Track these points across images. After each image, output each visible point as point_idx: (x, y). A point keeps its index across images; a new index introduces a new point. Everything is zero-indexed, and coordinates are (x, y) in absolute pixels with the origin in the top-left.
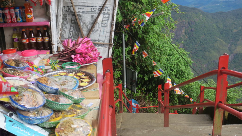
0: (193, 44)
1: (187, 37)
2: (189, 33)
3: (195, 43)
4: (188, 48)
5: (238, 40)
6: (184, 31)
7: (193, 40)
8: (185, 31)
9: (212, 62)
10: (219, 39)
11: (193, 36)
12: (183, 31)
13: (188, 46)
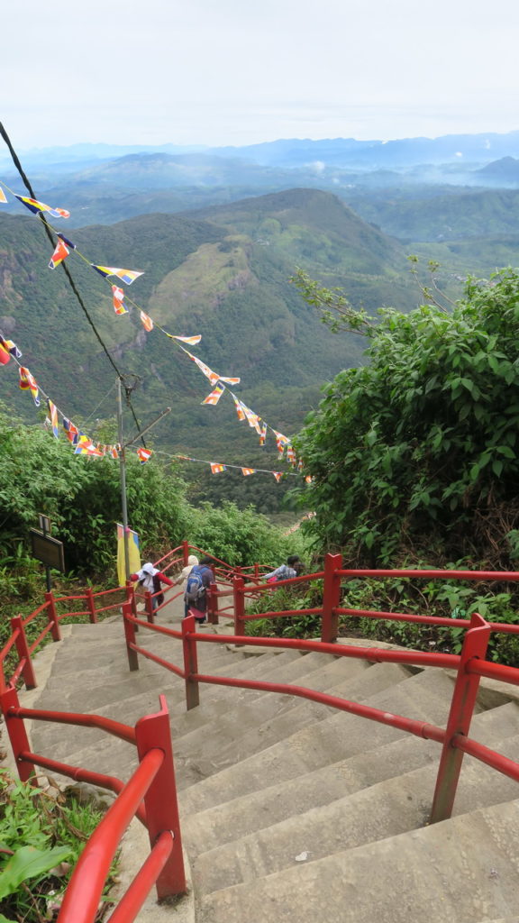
0: (40, 315)
1: (21, 298)
2: (24, 286)
3: (46, 311)
4: (30, 326)
5: (149, 295)
6: (10, 282)
7: (39, 303)
8: (13, 282)
9: (97, 356)
10: (103, 296)
11: (36, 293)
12: (8, 282)
13: (29, 321)
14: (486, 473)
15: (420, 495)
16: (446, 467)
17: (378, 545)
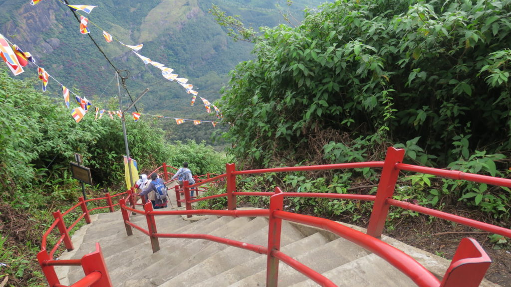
0: (75, 37)
1: (62, 27)
2: (63, 19)
3: (78, 35)
4: (69, 43)
5: (141, 23)
6: (54, 17)
7: (74, 30)
8: (56, 17)
10: (113, 24)
11: (71, 23)
12: (53, 17)
13: (68, 40)
14: (314, 115)
15: (282, 129)
16: (295, 113)
17: (262, 158)
